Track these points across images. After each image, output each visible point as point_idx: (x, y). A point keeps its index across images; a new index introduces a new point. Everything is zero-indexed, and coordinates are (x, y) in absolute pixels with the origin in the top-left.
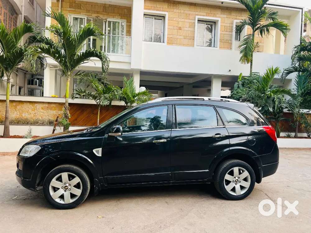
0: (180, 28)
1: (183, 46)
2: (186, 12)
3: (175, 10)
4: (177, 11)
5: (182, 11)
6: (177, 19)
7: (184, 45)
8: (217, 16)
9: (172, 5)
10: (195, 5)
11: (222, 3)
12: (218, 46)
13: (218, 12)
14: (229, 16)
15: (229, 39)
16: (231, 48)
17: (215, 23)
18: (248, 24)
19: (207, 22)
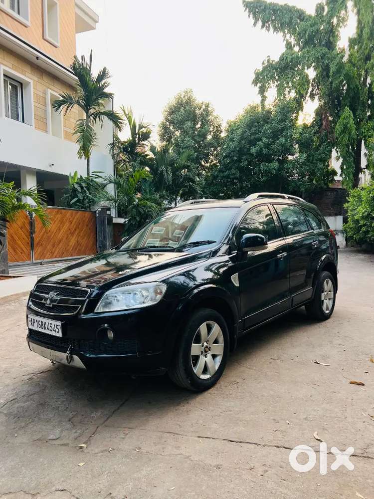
11: (37, 58)
12: (34, 125)
13: (28, 69)
14: (40, 81)
15: (43, 116)
16: (46, 131)
17: (22, 84)
18: (78, 103)
19: (11, 80)
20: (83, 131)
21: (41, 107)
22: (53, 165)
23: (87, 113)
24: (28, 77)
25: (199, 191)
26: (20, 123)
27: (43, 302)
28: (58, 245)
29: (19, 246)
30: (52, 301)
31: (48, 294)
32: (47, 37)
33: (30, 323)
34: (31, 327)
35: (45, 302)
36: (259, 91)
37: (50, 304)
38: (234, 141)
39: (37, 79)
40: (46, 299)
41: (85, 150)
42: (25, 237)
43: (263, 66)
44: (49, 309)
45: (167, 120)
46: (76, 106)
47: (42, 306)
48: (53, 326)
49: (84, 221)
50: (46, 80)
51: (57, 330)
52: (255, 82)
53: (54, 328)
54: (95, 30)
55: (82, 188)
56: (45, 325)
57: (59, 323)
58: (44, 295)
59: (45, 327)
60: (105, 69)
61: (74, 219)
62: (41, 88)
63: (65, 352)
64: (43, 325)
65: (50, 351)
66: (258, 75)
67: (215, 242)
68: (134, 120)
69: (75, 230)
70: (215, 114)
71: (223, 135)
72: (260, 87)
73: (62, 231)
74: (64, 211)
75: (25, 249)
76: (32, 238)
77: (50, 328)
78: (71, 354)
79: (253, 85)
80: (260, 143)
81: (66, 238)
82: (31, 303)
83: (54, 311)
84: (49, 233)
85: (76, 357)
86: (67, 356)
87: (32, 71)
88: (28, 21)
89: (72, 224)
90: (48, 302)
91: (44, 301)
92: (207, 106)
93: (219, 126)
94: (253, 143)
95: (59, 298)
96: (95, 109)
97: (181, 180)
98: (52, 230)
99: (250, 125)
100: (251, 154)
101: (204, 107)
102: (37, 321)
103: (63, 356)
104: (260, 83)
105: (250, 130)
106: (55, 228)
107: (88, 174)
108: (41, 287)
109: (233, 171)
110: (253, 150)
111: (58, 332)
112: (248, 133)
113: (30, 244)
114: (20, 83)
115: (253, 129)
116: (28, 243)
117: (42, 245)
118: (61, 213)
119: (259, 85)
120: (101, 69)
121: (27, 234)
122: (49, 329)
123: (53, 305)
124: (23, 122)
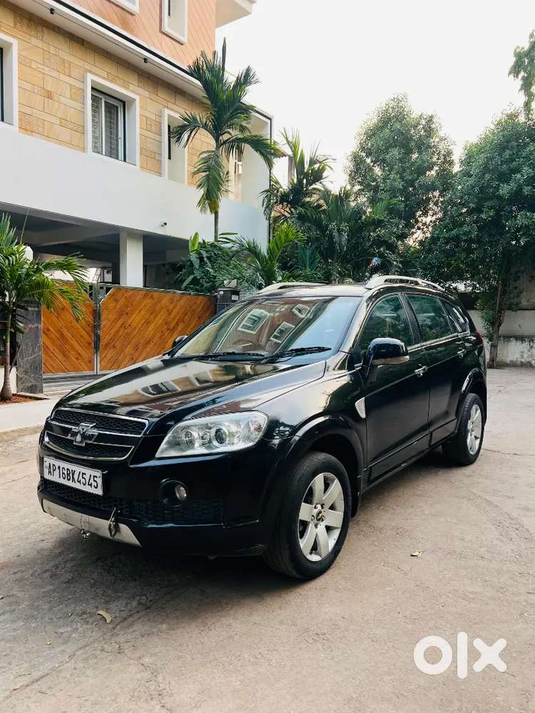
0: (49, 95)
1: (60, 144)
2: (62, 54)
3: (34, 41)
4: (40, 44)
5: (52, 50)
6: (40, 66)
7: (60, 142)
8: (130, 88)
9: (25, 21)
10: (83, 45)
11: (145, 60)
12: (138, 163)
13: (133, 79)
14: (153, 96)
15: (156, 150)
16: (159, 173)
17: (124, 103)
18: (205, 127)
19: (107, 97)
20: (208, 169)
21: (153, 136)
22: (165, 224)
23: (217, 140)
24: (133, 91)
25: (395, 263)
26: (120, 163)
27: (69, 437)
28: (145, 347)
29: (73, 348)
30: (84, 436)
31: (77, 425)
32: (166, 29)
33: (46, 471)
34: (47, 476)
35: (72, 439)
36: (522, 85)
37: (81, 442)
38: (471, 176)
39: (148, 93)
40: (75, 434)
41: (211, 199)
42: (84, 333)
43: (531, 40)
44: (79, 450)
45: (363, 149)
46: (202, 131)
47: (68, 444)
48: (87, 477)
49: (194, 310)
50: (163, 95)
51: (94, 484)
52: (515, 70)
53: (89, 480)
54: (250, 16)
55: (201, 259)
56: (73, 474)
57: (98, 473)
58: (70, 427)
59: (73, 478)
60: (248, 70)
61: (174, 307)
62: (153, 107)
63: (107, 519)
64: (70, 475)
65: (79, 515)
66: (520, 57)
67: (330, 349)
68: (302, 151)
69: (177, 324)
70: (441, 134)
71: (456, 168)
72: (523, 78)
73: (152, 326)
74: (156, 295)
75: (83, 353)
76: (98, 337)
77: (83, 481)
78: (117, 521)
79: (512, 76)
80: (519, 176)
81: (161, 337)
82: (47, 439)
83: (87, 453)
84: (129, 330)
85: (123, 527)
86: (110, 525)
87: (139, 81)
88: (134, 4)
89: (172, 316)
90: (79, 438)
91: (71, 436)
92: (430, 120)
93: (449, 153)
94: (504, 178)
95: (96, 432)
96: (229, 133)
97: (368, 244)
98: (134, 324)
99: (503, 146)
100: (500, 198)
101: (423, 122)
102: (59, 467)
103: (102, 526)
104: (525, 71)
105: (500, 155)
106: (139, 322)
107: (216, 237)
108: (64, 414)
109: (466, 228)
110: (505, 190)
111: (96, 488)
112: (498, 160)
113: (93, 345)
114: (121, 101)
115: (507, 154)
116: (90, 344)
117: (114, 347)
118: (152, 297)
119: (522, 74)
120: (243, 69)
121: (89, 329)
122: (80, 482)
123: (86, 443)
124: (125, 160)
